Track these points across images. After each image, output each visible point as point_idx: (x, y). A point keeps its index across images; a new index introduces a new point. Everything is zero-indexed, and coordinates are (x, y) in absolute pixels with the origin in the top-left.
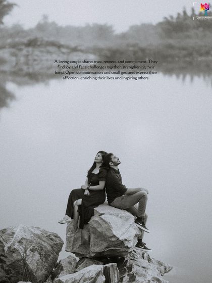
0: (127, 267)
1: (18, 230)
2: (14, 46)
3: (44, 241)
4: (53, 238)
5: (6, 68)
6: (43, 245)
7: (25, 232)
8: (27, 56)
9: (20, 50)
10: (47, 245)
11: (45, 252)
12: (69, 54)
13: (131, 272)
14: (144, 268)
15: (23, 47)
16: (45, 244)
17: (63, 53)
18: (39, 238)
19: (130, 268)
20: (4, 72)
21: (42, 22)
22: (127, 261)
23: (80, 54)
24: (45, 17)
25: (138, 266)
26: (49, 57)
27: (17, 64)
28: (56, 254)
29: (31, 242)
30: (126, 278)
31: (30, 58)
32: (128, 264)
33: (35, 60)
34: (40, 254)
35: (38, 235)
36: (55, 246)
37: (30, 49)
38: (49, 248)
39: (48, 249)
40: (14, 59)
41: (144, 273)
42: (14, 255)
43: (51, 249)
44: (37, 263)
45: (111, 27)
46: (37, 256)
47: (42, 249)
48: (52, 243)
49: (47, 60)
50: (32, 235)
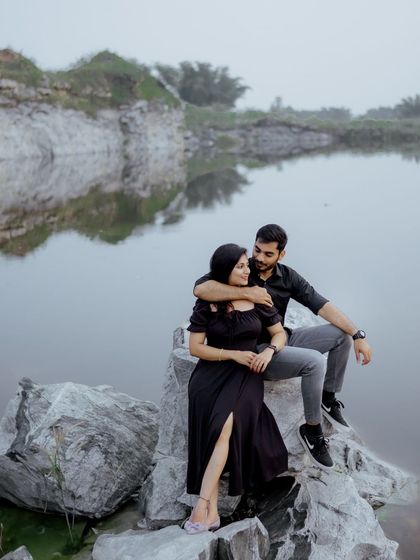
0: (295, 510)
1: (59, 398)
2: (243, 127)
3: (119, 423)
4: (144, 412)
5: (234, 149)
6: (115, 431)
7: (73, 402)
8: (256, 137)
9: (250, 131)
10: (125, 432)
11: (119, 447)
12: (300, 133)
13: (302, 532)
14: (337, 512)
15: (252, 128)
16: (121, 429)
17: (295, 133)
18: (108, 415)
19: (301, 517)
20: (232, 154)
21: (275, 105)
22: (299, 485)
23: (312, 133)
24: (279, 100)
25: (324, 505)
26: (280, 138)
27: (245, 145)
28: (147, 450)
29: (85, 425)
30: (288, 548)
31: (260, 139)
32: (298, 501)
33: (265, 141)
34: (106, 452)
35: (106, 408)
36: (146, 432)
37: (260, 130)
38: (130, 437)
39: (129, 440)
40: (242, 140)
41: (335, 534)
42: (37, 457)
43: (136, 439)
44: (94, 475)
45: (348, 111)
46: (96, 458)
47: (112, 441)
48: (138, 425)
49: (277, 141)
50: (91, 410)
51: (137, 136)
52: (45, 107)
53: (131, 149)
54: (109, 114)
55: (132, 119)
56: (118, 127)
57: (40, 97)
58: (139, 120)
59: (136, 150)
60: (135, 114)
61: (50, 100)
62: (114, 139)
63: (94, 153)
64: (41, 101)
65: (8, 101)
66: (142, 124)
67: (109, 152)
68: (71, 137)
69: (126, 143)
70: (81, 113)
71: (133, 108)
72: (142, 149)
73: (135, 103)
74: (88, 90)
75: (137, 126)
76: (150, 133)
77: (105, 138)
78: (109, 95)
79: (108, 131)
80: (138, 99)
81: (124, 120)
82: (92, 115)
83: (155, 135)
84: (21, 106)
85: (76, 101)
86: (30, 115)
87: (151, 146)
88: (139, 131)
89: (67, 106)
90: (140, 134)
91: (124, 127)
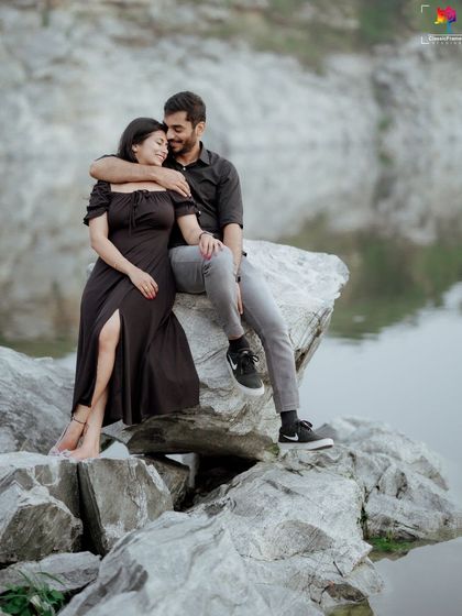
50: (9, 379)
51: (408, 112)
52: (214, 46)
53: (395, 141)
54: (350, 65)
55: (399, 76)
56: (368, 92)
57: (204, 26)
58: (415, 76)
59: (406, 142)
60: (407, 64)
61: (225, 32)
62: (359, 116)
63: (313, 146)
64: (206, 35)
65: (135, 32)
66: (420, 87)
67: (346, 145)
68: (266, 110)
69: (384, 126)
70: (291, 61)
71: (403, 50)
72: (419, 141)
73: (406, 39)
74: (307, 13)
75: (410, 89)
76: (437, 106)
77: (342, 115)
78: (353, 24)
79: (345, 102)
80: (415, 31)
81: (383, 77)
82: (314, 65)
83: (448, 110)
84: (166, 45)
85: (280, 36)
86: (181, 64)
87: (438, 136)
88: (413, 101)
89: (262, 46)
90: (415, 109)
91: (381, 93)
